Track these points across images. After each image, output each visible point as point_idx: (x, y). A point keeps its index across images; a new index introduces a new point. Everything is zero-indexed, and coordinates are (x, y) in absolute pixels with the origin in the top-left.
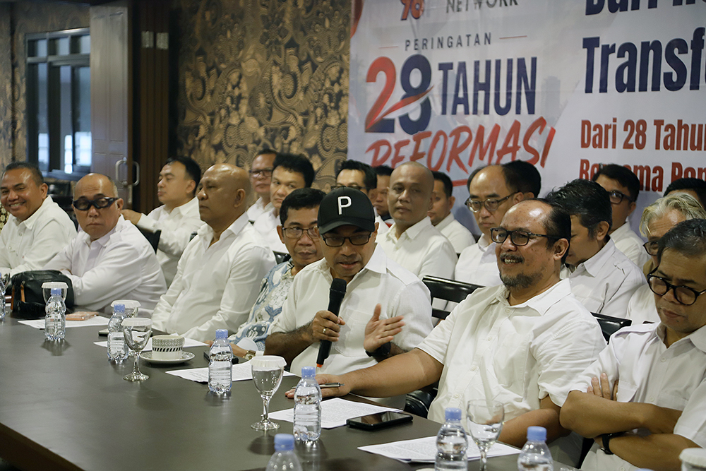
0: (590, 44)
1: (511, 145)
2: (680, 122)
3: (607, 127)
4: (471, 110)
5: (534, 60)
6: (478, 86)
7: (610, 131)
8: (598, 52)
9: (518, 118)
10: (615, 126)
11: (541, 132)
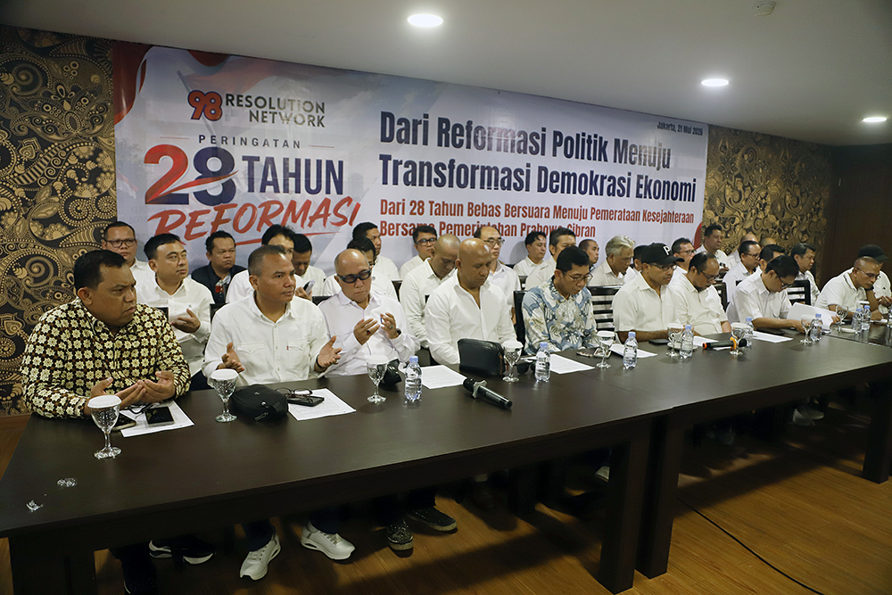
0: (385, 158)
1: (322, 212)
2: (443, 202)
3: (398, 204)
4: (281, 189)
5: (341, 164)
6: (287, 174)
7: (401, 206)
8: (390, 164)
9: (328, 196)
10: (404, 204)
11: (348, 205)
